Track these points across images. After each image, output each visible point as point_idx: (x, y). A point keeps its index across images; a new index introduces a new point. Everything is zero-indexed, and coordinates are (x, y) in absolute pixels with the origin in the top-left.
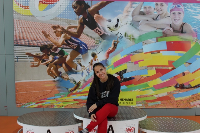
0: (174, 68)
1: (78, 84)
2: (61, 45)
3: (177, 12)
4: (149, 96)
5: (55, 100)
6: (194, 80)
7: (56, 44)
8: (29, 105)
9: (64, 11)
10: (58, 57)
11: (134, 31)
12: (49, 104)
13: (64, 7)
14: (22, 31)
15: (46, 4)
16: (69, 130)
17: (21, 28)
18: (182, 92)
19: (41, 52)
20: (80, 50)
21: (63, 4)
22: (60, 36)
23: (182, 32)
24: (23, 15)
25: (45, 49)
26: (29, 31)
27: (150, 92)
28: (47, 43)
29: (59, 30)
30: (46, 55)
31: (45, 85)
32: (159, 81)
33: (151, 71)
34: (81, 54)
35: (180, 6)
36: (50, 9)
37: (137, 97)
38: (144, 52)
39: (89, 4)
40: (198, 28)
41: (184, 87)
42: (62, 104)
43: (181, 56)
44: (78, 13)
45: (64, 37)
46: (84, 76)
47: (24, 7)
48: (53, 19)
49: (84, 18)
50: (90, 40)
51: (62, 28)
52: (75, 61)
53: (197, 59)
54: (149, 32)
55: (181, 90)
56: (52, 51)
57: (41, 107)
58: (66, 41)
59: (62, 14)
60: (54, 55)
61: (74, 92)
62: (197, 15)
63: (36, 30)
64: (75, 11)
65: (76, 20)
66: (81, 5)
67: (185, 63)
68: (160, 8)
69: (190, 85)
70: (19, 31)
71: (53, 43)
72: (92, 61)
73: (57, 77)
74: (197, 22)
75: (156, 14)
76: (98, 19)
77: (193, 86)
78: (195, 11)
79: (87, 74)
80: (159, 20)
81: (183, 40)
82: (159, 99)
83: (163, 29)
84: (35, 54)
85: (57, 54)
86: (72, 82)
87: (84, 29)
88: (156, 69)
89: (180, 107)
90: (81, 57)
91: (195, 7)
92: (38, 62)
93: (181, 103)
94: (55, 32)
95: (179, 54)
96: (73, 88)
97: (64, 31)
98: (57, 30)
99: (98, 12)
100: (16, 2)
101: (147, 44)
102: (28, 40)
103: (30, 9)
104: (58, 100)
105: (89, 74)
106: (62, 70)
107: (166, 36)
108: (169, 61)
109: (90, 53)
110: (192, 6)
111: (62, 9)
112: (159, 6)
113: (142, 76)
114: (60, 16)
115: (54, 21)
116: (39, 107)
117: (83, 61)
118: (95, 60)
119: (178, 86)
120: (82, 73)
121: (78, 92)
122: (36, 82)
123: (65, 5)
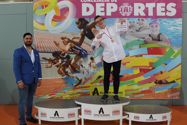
0: (153, 68)
1: (80, 81)
2: (68, 52)
3: (154, 25)
4: (135, 90)
5: (63, 93)
6: (170, 77)
7: (64, 50)
8: (44, 97)
9: (70, 26)
10: (65, 60)
11: (122, 40)
12: (59, 96)
13: (70, 23)
14: (39, 41)
15: (57, 21)
16: (71, 112)
17: (39, 39)
18: (160, 86)
19: (53, 57)
20: (82, 54)
21: (69, 21)
22: (67, 45)
23: (159, 40)
24: (40, 30)
25: (56, 54)
26: (45, 42)
27: (136, 87)
28: (57, 50)
29: (66, 40)
30: (56, 59)
31: (56, 82)
32: (142, 78)
33: (136, 70)
34: (82, 58)
35: (157, 21)
36: (59, 25)
37: (126, 91)
38: (130, 56)
39: (88, 21)
40: (171, 37)
41: (162, 82)
42: (68, 96)
43: (158, 59)
44: (80, 28)
45: (70, 45)
46: (85, 74)
47: (41, 24)
48: (62, 33)
49: (84, 31)
50: (89, 48)
51: (69, 39)
52: (78, 63)
53: (172, 60)
54: (134, 41)
55: (159, 85)
56: (61, 56)
57: (53, 98)
58: (71, 48)
59: (68, 29)
60: (63, 59)
61: (78, 87)
62: (170, 27)
63: (49, 40)
64: (78, 26)
65: (78, 33)
66: (82, 21)
67: (162, 64)
68: (142, 23)
69: (167, 81)
70: (37, 41)
71: (62, 50)
72: (91, 63)
73: (64, 75)
74: (170, 32)
75: (138, 27)
76: (95, 32)
77: (169, 82)
78: (168, 24)
79: (87, 73)
80: (141, 31)
81: (160, 47)
82: (143, 92)
83: (144, 38)
84: (48, 58)
85: (64, 58)
86: (76, 79)
87: (85, 39)
88: (140, 69)
89: (159, 99)
90: (83, 60)
91: (168, 21)
92: (51, 64)
93: (160, 95)
94: (63, 42)
95: (158, 57)
96: (77, 84)
97: (70, 41)
98: (65, 41)
99: (95, 26)
100: (35, 21)
101: (132, 50)
102: (44, 48)
103: (45, 25)
104: (66, 93)
105: (88, 73)
106: (68, 70)
107: (147, 44)
108: (149, 63)
109: (89, 57)
110: (166, 20)
111: (68, 25)
112: (141, 21)
113: (129, 74)
114: (67, 30)
115: (63, 34)
116: (51, 98)
117: (84, 63)
118: (93, 63)
119: (157, 82)
120: (84, 72)
121: (80, 87)
122: (49, 79)
123: (70, 21)
